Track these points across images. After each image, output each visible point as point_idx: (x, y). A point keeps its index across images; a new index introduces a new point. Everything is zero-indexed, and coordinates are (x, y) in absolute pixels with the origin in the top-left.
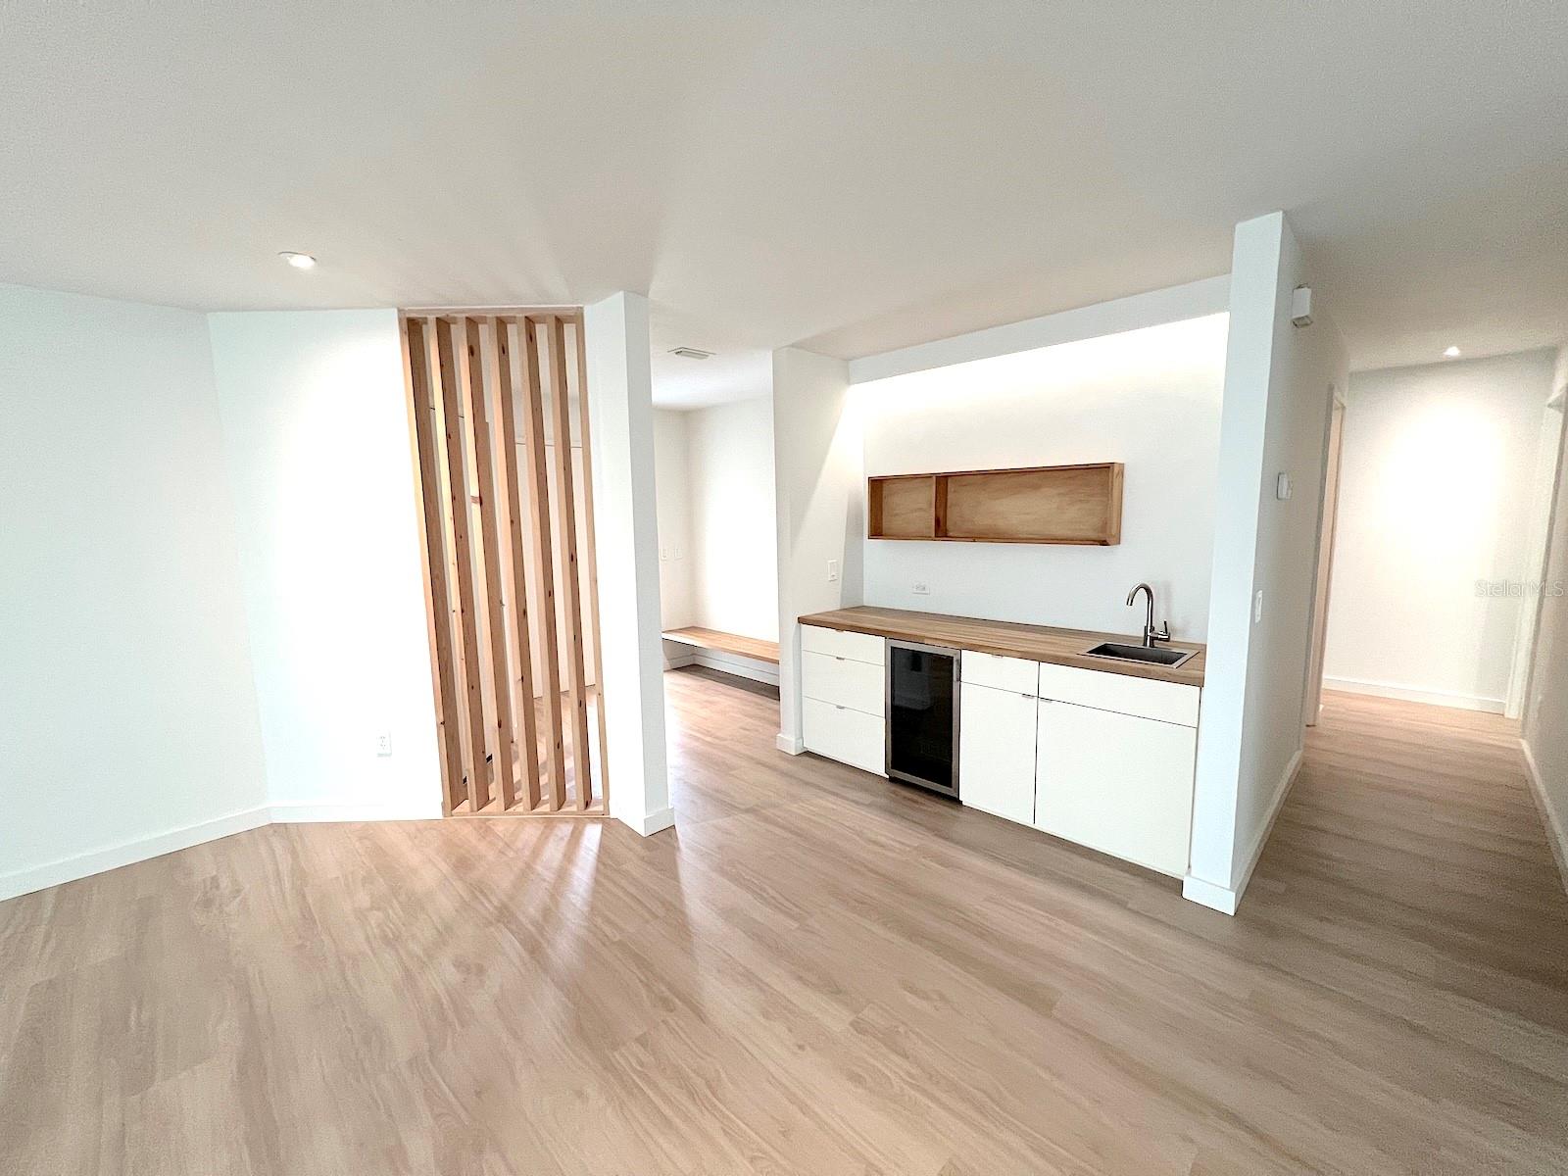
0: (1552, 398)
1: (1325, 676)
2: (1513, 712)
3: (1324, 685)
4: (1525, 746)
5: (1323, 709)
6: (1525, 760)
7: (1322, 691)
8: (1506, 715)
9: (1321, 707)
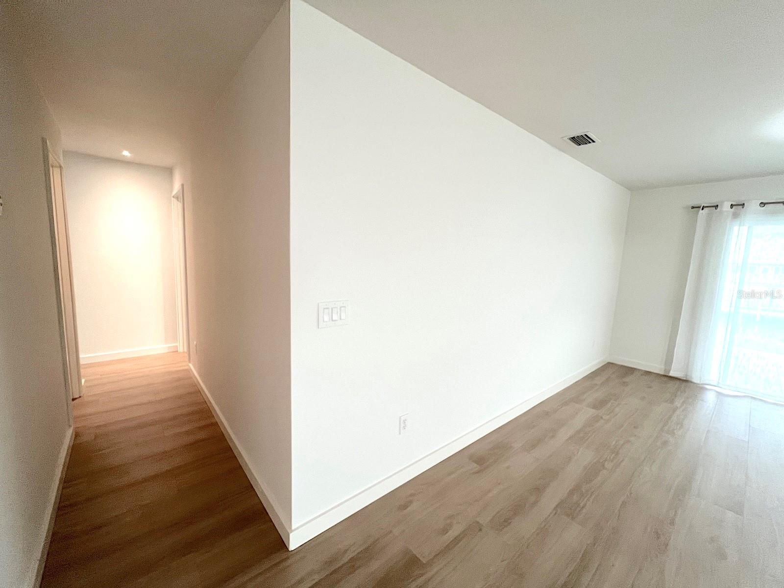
0: (174, 192)
1: (81, 356)
2: (182, 347)
3: (82, 362)
4: (191, 366)
5: (86, 382)
6: (194, 375)
7: (82, 367)
8: (179, 351)
9: (83, 381)
